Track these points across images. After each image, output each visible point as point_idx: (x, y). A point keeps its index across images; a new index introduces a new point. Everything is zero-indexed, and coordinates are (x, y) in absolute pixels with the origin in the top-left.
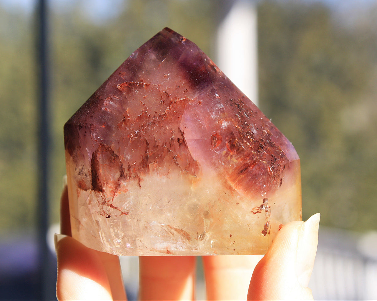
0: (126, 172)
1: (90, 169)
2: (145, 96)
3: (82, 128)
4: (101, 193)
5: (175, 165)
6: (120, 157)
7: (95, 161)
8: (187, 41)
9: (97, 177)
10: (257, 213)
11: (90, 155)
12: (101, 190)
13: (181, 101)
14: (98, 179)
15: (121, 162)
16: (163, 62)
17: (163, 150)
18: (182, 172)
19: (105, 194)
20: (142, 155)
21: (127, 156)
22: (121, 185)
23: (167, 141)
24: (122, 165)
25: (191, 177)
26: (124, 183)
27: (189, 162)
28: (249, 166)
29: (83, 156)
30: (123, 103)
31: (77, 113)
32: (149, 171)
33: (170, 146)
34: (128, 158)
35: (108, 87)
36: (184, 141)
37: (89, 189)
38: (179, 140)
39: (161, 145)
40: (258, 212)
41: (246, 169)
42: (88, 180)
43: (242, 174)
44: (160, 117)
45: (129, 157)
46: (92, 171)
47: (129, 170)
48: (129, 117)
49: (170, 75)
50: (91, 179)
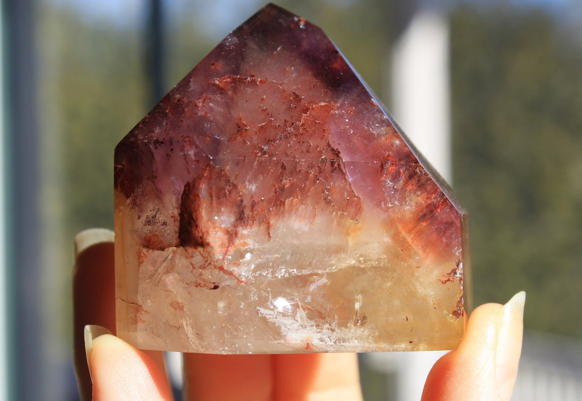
0: (247, 212)
1: (176, 212)
2: (265, 97)
4: (200, 249)
5: (323, 204)
6: (239, 187)
7: (191, 197)
8: (307, 24)
9: (192, 221)
10: (448, 282)
11: (180, 187)
12: (201, 243)
13: (321, 106)
14: (197, 226)
15: (240, 196)
16: (280, 50)
17: (307, 178)
18: (336, 214)
19: (209, 249)
20: (274, 186)
21: (251, 186)
22: (239, 235)
23: (314, 163)
24: (242, 201)
25: (349, 222)
26: (244, 231)
27: (348, 198)
28: (436, 208)
29: (158, 195)
30: (229, 105)
32: (283, 212)
33: (320, 172)
34: (252, 189)
36: (339, 165)
37: (170, 246)
38: (332, 164)
39: (304, 169)
40: (449, 280)
41: (432, 211)
42: (171, 231)
43: (423, 222)
44: (297, 128)
45: (253, 188)
46: (181, 215)
47: (252, 210)
48: (246, 126)
49: (294, 70)
50: (177, 229)
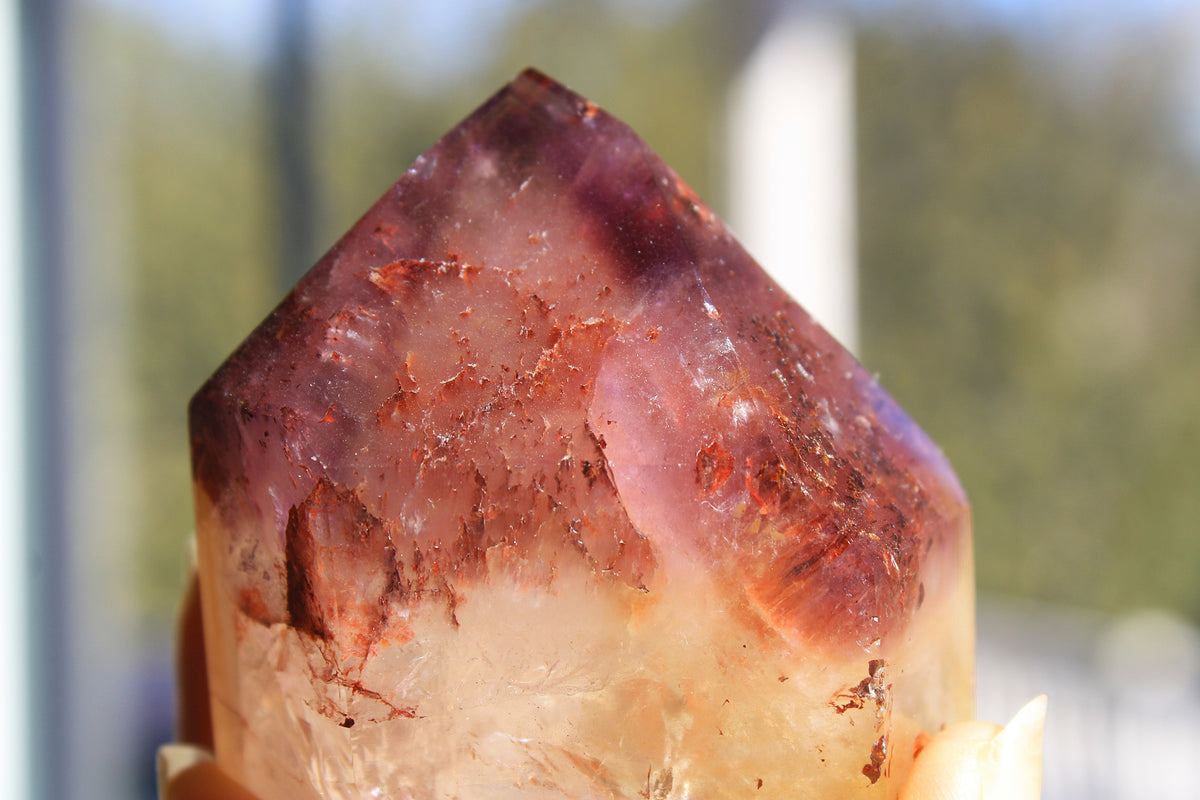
0: (408, 574)
1: (282, 557)
2: (468, 310)
3: (254, 419)
4: (320, 642)
5: (573, 551)
6: (386, 525)
7: (300, 535)
8: (602, 117)
9: (305, 585)
10: (848, 710)
11: (282, 513)
12: (319, 632)
13: (589, 327)
14: (312, 595)
15: (389, 543)
16: (525, 189)
17: (533, 503)
18: (598, 573)
19: (334, 647)
20: (461, 519)
21: (411, 523)
22: (392, 620)
23: (546, 472)
24: (393, 553)
25: (628, 590)
26: (400, 613)
27: (622, 542)
28: (823, 553)
29: (257, 512)
30: (391, 334)
31: (235, 360)
32: (485, 570)
33: (559, 489)
34: (413, 528)
35: (337, 275)
36: (603, 470)
37: (278, 621)
38: (586, 470)
39: (525, 483)
40: (852, 705)
41: (813, 561)
42: (275, 593)
43: (798, 580)
44: (522, 384)
45: (417, 525)
46: (289, 565)
47: (416, 567)
48: (414, 385)
49: (548, 238)
50: (285, 592)
